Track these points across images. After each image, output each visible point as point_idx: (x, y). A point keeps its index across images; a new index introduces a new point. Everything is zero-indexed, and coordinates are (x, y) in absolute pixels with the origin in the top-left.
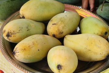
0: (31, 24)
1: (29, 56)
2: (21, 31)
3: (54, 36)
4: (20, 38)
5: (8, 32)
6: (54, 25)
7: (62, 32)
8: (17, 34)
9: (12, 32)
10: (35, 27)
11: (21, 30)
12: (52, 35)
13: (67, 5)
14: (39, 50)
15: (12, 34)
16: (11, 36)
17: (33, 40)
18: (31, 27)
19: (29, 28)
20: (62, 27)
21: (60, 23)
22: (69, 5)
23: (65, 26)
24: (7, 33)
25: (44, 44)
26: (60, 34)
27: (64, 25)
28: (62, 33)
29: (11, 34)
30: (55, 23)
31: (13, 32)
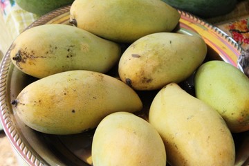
0: (82, 43)
1: (45, 120)
2: (50, 55)
3: (129, 83)
4: (45, 71)
5: (20, 52)
6: (136, 58)
7: (148, 78)
8: (40, 59)
9: (29, 51)
10: (91, 51)
11: (52, 52)
12: (124, 80)
13: (188, 16)
14: (73, 111)
15: (28, 57)
16: (24, 62)
17: (67, 85)
18: (80, 49)
19: (74, 52)
20: (151, 68)
21: (150, 56)
22: (192, 17)
23: (160, 66)
24: (17, 52)
25: (92, 98)
26: (143, 82)
27: (157, 64)
28: (149, 81)
29: (25, 56)
30: (140, 53)
31: (31, 54)
